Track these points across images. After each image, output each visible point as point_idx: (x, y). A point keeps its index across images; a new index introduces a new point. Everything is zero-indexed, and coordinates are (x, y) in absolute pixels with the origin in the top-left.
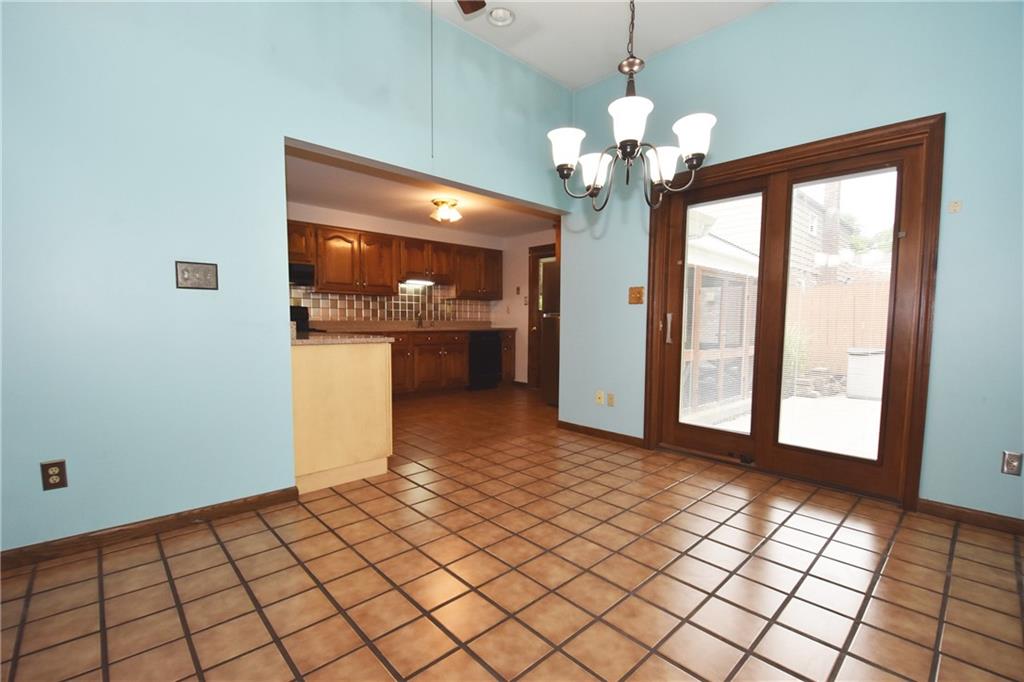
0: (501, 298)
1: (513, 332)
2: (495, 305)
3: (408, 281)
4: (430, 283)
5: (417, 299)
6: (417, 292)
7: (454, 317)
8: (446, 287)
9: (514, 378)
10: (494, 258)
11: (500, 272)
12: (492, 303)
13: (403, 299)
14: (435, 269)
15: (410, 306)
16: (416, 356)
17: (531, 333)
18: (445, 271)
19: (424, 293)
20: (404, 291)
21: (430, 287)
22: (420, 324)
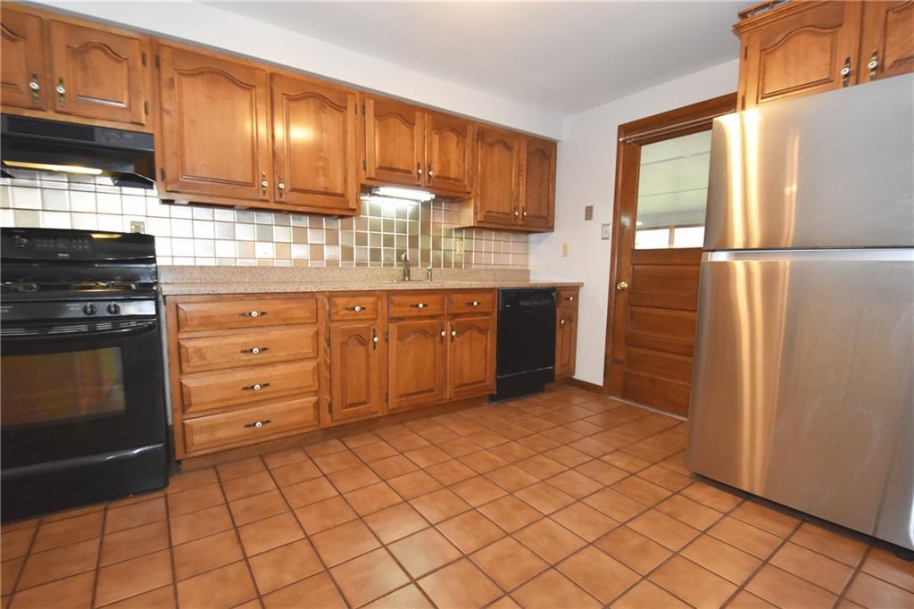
0: (551, 229)
1: (574, 289)
2: (539, 241)
3: (383, 190)
4: (427, 196)
5: (402, 228)
6: (401, 214)
7: (468, 263)
8: (455, 207)
9: (574, 373)
10: (542, 152)
11: (552, 178)
12: (533, 237)
13: (375, 228)
14: (435, 166)
15: (389, 242)
16: (393, 342)
17: (614, 293)
18: (454, 172)
19: (415, 216)
20: (376, 212)
21: (426, 205)
22: (407, 274)
